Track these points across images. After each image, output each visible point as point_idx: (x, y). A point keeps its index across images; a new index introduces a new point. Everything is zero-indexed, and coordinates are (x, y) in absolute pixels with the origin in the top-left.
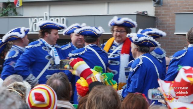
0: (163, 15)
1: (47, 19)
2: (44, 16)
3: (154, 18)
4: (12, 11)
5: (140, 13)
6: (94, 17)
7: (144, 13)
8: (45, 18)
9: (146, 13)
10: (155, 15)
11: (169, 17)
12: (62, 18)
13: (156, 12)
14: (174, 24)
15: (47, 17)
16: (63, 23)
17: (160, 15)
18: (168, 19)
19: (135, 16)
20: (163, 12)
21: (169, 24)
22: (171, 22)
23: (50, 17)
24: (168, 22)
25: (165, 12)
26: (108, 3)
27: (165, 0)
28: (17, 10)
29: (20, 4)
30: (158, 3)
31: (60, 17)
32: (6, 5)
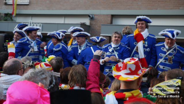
0: (94, 25)
1: (31, 25)
2: (29, 22)
3: (89, 26)
5: (82, 23)
6: (57, 24)
7: (84, 23)
8: (30, 24)
9: (85, 24)
10: (90, 24)
11: (98, 26)
12: (39, 24)
14: (101, 30)
15: (31, 23)
16: (40, 27)
17: (92, 25)
18: (97, 27)
19: (80, 25)
20: (94, 23)
21: (97, 30)
22: (98, 29)
23: (33, 23)
24: (96, 29)
25: (95, 23)
26: (65, 17)
27: (95, 17)
28: (13, 18)
29: (14, 15)
30: (92, 18)
31: (38, 23)
32: (6, 14)
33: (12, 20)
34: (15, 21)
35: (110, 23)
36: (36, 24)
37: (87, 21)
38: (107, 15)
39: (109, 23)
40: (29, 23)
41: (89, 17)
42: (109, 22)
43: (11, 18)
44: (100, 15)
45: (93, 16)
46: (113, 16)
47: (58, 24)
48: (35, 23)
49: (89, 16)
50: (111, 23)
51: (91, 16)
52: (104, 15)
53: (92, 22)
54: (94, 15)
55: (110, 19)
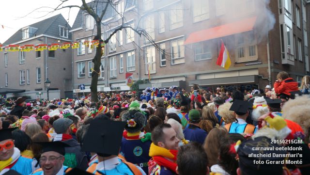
3: (185, 82)
4: (148, 82)
7: (182, 80)
19: (179, 82)
23: (157, 83)
25: (188, 80)
27: (188, 77)
28: (150, 82)
29: (150, 79)
30: (186, 77)
32: (146, 80)
37: (184, 79)
38: (194, 75)
39: (194, 79)
41: (184, 77)
44: (190, 75)
46: (197, 75)
48: (160, 83)
50: (196, 78)
52: (192, 75)
54: (187, 75)
55: (194, 77)
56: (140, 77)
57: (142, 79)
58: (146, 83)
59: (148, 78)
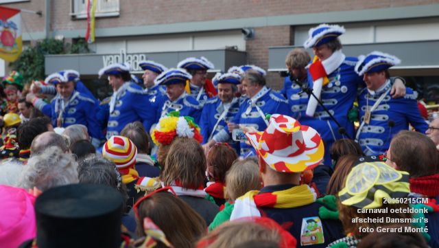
0: (256, 49)
2: (121, 53)
3: (245, 53)
4: (83, 48)
5: (230, 48)
6: (177, 54)
7: (233, 47)
8: (121, 56)
9: (236, 48)
10: (247, 49)
11: (262, 52)
12: (141, 56)
13: (247, 46)
14: (267, 59)
15: (123, 55)
17: (251, 49)
18: (260, 54)
19: (224, 52)
20: (255, 46)
21: (263, 59)
22: (264, 57)
23: (127, 54)
24: (260, 58)
25: (258, 46)
26: (193, 37)
27: (257, 33)
28: (90, 47)
29: (92, 39)
30: (250, 36)
31: (138, 54)
32: (76, 40)
33: (88, 51)
34: (94, 52)
35: (288, 42)
36: (134, 56)
37: (240, 43)
38: (282, 27)
39: (286, 45)
40: (119, 54)
41: (243, 34)
42: (287, 40)
43: (86, 47)
44: (267, 28)
45: (253, 31)
46: (294, 28)
47: (178, 52)
48: (133, 54)
49: (244, 32)
50: (292, 42)
51: (248, 31)
52: (274, 27)
53: (250, 45)
54: (254, 28)
55: (288, 34)
56: (50, 27)
57: (59, 37)
58: (76, 52)
59: (82, 33)
